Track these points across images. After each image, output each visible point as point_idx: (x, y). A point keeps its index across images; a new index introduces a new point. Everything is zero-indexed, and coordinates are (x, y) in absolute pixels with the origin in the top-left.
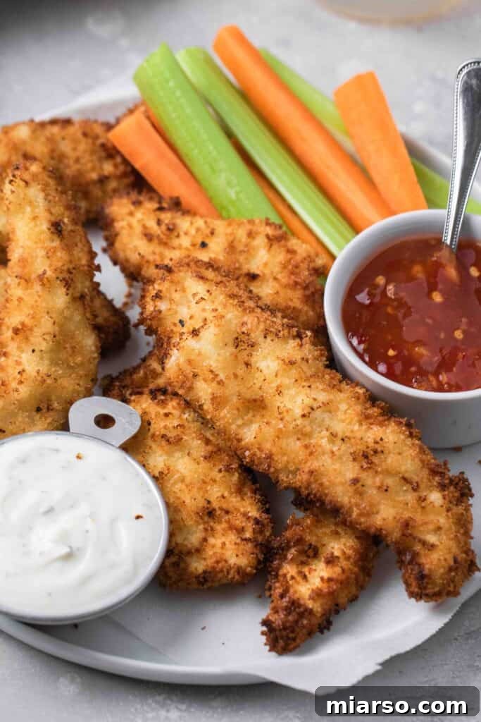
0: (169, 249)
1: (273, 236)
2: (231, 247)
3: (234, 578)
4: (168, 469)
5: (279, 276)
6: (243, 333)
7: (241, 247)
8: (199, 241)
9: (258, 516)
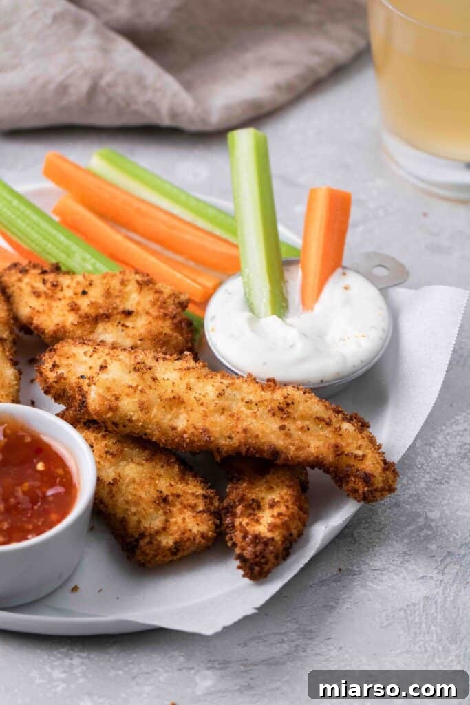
0: (55, 300)
1: (142, 281)
2: (108, 294)
3: (200, 542)
4: (120, 476)
5: (151, 311)
6: (138, 363)
7: (116, 293)
8: (80, 290)
9: (204, 492)
